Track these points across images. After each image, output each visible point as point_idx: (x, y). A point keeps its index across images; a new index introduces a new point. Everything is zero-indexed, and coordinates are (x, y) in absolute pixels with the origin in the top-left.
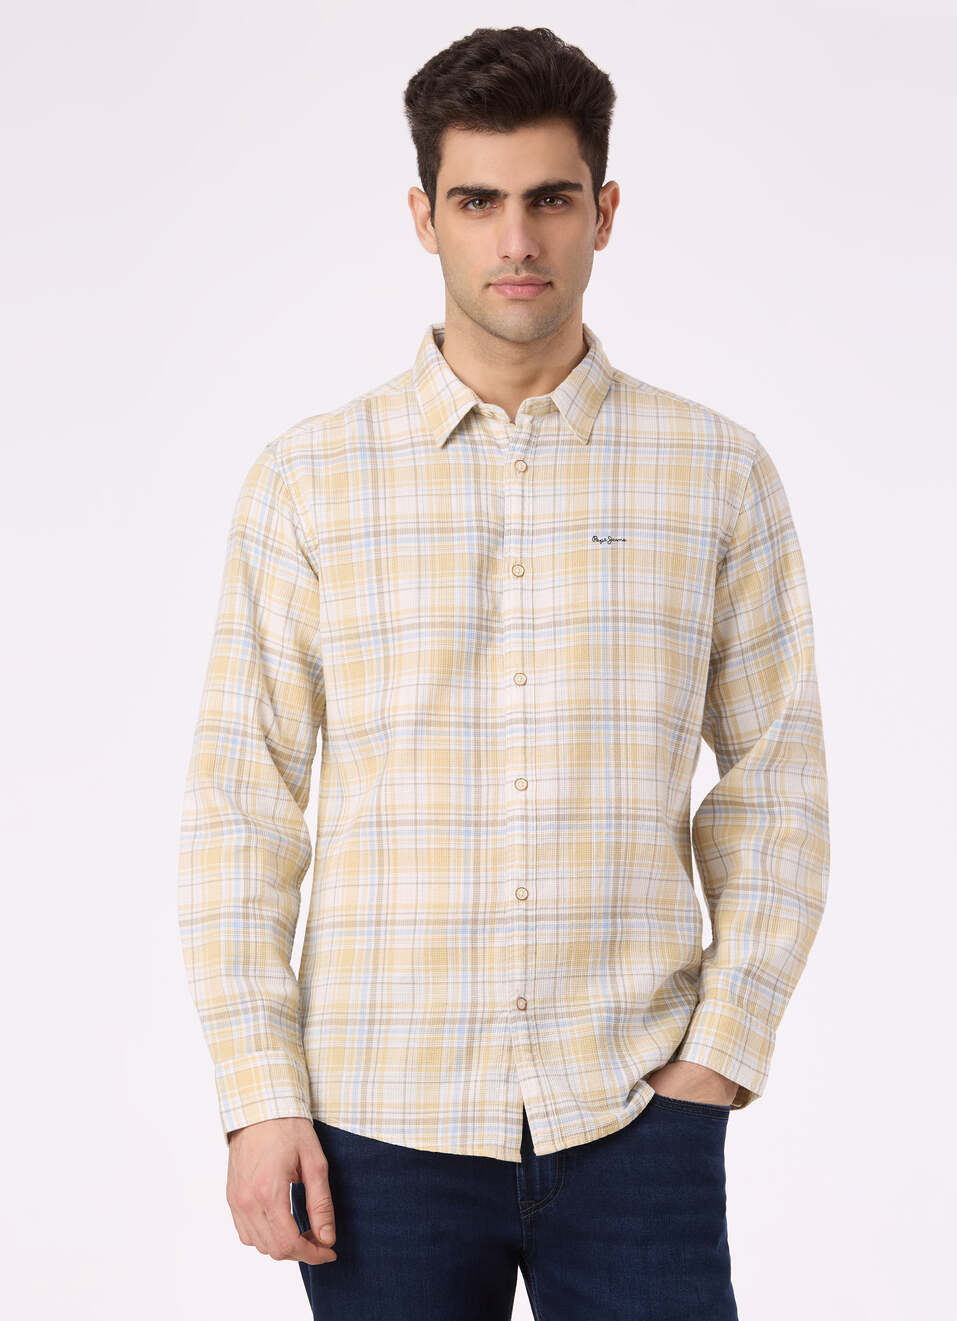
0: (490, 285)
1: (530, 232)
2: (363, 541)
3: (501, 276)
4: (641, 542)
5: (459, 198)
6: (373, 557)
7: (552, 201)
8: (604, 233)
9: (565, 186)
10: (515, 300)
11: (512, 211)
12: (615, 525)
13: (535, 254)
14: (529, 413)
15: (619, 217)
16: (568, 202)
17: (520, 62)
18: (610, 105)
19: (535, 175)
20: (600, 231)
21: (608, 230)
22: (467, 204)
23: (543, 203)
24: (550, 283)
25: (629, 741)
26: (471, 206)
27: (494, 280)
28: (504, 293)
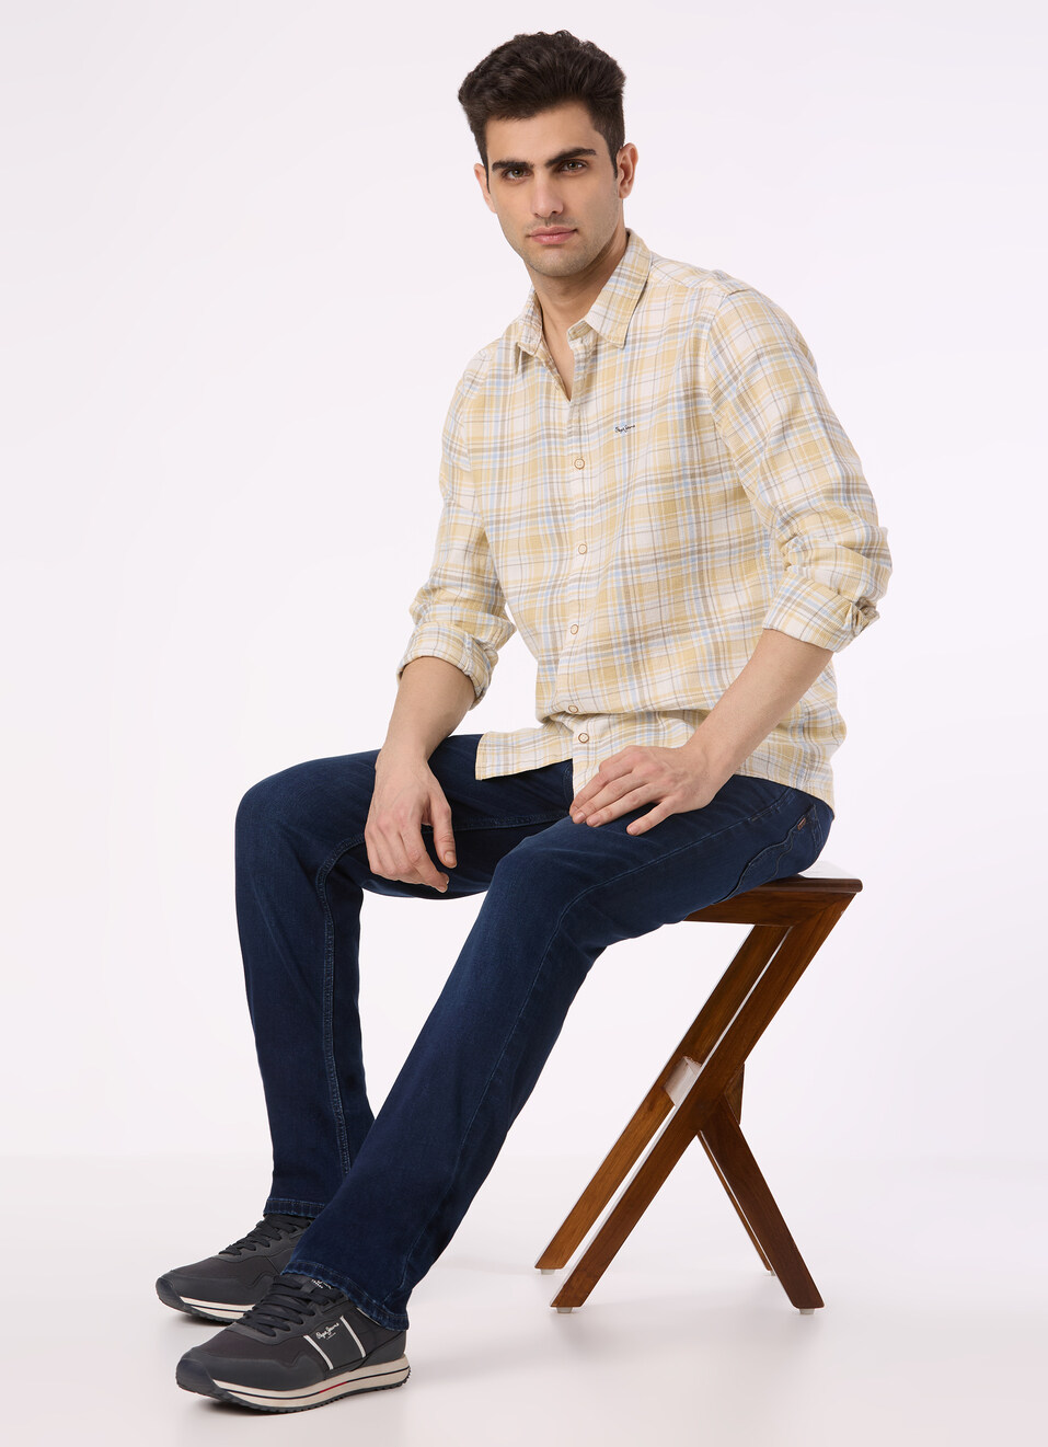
0: (528, 236)
1: (554, 195)
2: (492, 453)
3: (535, 229)
4: (644, 425)
5: (500, 170)
6: (498, 466)
7: (573, 166)
8: (627, 185)
9: (579, 151)
10: (549, 246)
11: (541, 176)
12: (629, 415)
13: (560, 209)
14: (577, 338)
15: (640, 172)
16: (586, 165)
17: (533, 64)
18: (622, 85)
19: (554, 148)
20: (622, 183)
21: (631, 182)
22: (506, 174)
23: (566, 168)
24: (576, 230)
25: (635, 582)
26: (511, 176)
27: (530, 232)
28: (541, 241)
